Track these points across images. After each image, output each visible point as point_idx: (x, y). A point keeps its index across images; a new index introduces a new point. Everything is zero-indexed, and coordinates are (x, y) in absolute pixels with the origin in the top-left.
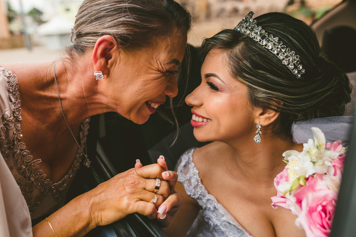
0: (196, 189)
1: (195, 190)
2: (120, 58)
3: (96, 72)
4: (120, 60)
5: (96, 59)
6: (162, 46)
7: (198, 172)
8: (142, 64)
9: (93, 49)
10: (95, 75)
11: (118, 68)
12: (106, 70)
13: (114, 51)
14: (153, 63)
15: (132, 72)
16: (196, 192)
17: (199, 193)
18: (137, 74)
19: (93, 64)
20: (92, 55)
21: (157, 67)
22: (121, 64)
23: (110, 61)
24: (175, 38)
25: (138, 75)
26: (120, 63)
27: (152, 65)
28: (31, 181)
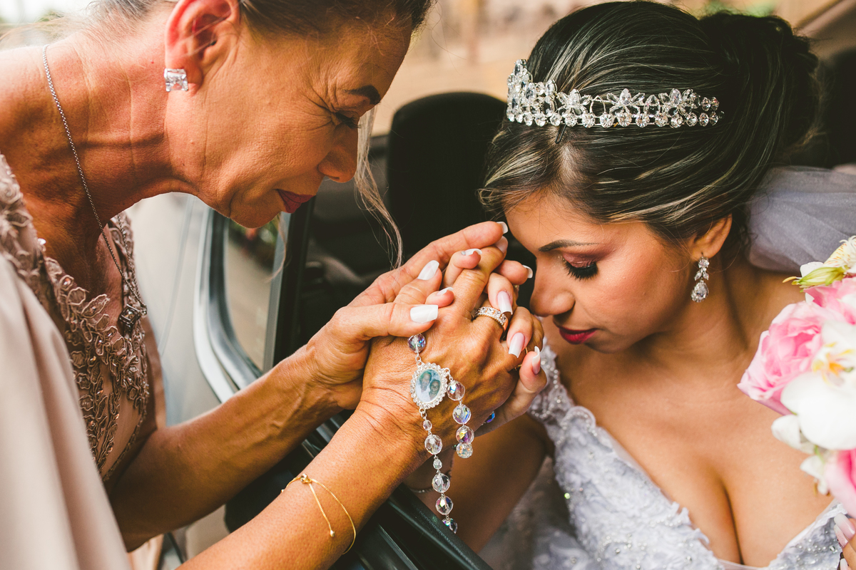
0: (545, 398)
1: (542, 401)
2: (237, 50)
3: (169, 70)
4: (236, 56)
5: (174, 35)
6: (352, 45)
7: (554, 356)
8: (287, 79)
9: (174, 7)
10: (165, 76)
11: (225, 74)
12: (197, 71)
13: (226, 28)
14: (314, 81)
15: (258, 93)
16: (545, 404)
17: (552, 406)
18: (268, 102)
19: (166, 47)
20: (165, 23)
21: (322, 93)
22: (235, 65)
23: (209, 52)
24: (386, 36)
25: (270, 104)
26: (233, 63)
27: (312, 87)
28: (96, 355)
